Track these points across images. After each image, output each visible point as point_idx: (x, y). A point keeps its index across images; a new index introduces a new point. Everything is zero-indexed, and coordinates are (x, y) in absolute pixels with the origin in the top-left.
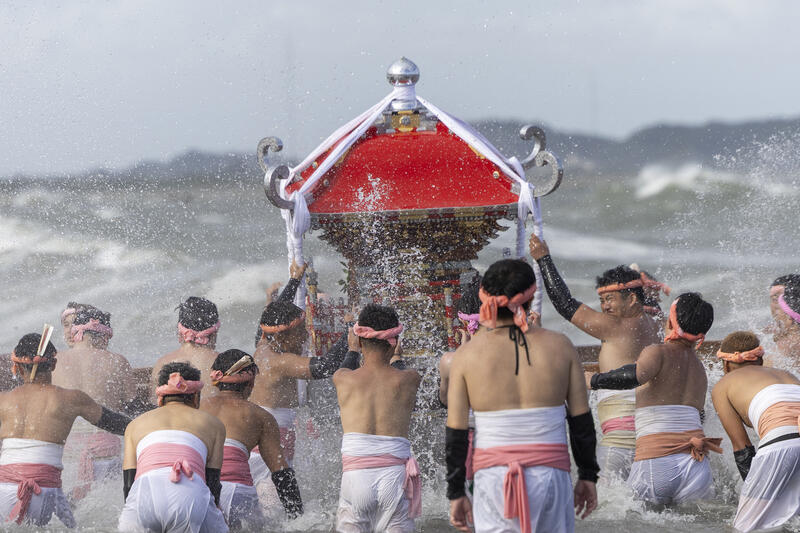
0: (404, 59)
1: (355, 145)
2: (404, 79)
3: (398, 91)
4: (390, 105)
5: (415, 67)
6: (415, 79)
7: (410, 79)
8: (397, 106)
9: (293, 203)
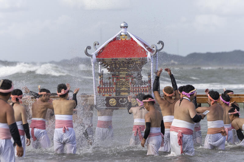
0: (124, 22)
1: (110, 42)
2: (124, 27)
3: (123, 30)
4: (120, 33)
5: (127, 24)
6: (127, 27)
7: (126, 27)
8: (122, 34)
9: (92, 55)
